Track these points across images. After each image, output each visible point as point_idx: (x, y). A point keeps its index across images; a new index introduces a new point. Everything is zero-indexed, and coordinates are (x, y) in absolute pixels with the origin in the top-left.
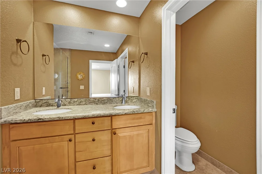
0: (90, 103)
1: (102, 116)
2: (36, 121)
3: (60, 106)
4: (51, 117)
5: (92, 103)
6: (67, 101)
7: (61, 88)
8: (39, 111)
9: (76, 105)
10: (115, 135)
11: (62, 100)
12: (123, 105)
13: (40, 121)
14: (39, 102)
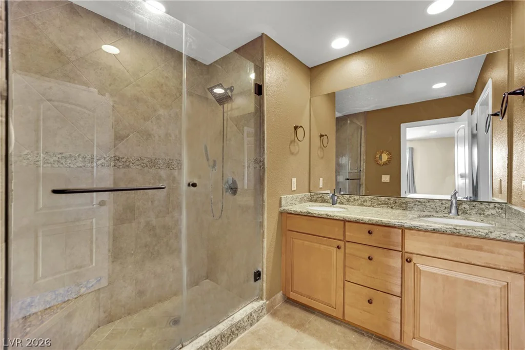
0: (380, 204)
1: (384, 224)
2: (306, 214)
3: (336, 204)
4: (320, 213)
5: (383, 205)
6: (345, 198)
7: (348, 179)
8: (313, 206)
9: (357, 205)
10: (410, 264)
11: (338, 195)
12: (451, 218)
13: (309, 216)
14: (314, 196)
